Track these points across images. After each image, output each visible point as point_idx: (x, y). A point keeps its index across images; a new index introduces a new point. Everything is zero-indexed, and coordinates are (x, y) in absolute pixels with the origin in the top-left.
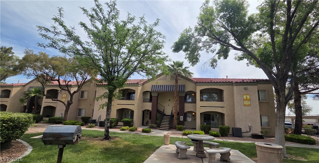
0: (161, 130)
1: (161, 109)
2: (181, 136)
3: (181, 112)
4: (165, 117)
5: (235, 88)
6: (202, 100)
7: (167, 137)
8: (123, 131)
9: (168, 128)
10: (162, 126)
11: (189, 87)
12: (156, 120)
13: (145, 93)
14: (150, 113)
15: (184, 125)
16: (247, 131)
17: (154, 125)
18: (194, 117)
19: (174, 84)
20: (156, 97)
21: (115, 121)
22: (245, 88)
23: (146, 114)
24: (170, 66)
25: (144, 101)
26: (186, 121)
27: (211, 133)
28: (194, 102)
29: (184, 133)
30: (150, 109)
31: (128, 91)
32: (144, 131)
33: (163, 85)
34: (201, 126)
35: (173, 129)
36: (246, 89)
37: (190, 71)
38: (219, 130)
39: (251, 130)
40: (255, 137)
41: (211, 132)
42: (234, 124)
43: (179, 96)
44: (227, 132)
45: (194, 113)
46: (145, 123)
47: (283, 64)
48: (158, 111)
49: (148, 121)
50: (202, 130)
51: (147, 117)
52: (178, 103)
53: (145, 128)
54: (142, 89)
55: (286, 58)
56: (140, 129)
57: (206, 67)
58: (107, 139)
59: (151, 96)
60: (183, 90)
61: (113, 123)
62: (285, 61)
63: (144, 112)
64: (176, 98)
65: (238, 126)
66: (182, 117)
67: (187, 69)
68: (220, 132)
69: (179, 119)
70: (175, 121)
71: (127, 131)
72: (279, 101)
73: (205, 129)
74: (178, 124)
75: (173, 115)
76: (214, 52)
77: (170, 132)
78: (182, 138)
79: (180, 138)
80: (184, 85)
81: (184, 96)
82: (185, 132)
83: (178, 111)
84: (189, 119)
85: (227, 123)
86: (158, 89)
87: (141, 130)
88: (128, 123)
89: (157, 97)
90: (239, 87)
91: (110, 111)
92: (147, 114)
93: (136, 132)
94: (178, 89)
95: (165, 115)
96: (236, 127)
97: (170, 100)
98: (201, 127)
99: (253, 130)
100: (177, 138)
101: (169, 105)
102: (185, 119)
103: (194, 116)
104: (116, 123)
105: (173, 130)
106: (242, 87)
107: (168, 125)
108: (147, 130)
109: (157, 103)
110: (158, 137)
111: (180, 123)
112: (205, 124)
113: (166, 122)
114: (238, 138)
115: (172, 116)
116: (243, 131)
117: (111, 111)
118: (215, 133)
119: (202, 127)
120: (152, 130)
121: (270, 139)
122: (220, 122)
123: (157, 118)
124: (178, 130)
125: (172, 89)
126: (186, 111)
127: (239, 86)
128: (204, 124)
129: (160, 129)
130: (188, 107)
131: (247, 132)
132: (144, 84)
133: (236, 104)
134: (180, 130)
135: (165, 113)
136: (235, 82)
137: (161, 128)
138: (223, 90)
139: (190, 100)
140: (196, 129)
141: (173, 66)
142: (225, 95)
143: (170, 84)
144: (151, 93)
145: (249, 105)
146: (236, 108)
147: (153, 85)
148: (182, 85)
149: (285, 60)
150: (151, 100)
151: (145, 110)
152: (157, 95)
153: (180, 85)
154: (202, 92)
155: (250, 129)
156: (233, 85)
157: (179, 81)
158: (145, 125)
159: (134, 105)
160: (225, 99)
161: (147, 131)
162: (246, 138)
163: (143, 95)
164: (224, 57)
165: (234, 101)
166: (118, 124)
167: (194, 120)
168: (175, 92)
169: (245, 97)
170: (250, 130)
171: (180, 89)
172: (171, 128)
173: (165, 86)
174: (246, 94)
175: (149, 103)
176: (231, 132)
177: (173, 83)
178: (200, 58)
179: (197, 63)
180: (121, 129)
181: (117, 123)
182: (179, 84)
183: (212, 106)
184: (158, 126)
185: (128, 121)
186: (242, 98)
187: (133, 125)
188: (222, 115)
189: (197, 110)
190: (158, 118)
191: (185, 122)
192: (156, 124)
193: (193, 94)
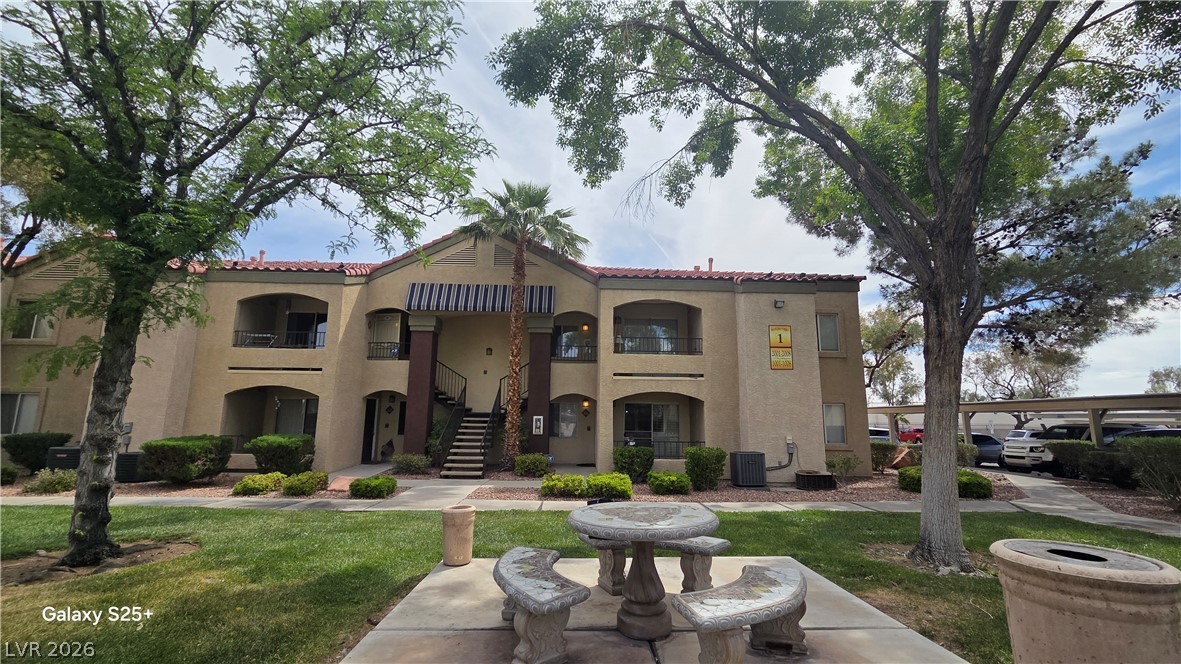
0: (447, 477)
1: (451, 387)
2: (533, 504)
3: (538, 398)
4: (468, 422)
5: (743, 301)
6: (618, 349)
7: (458, 521)
8: (246, 498)
9: (480, 469)
10: (453, 461)
11: (571, 298)
12: (429, 435)
13: (378, 318)
14: (403, 405)
15: (546, 451)
16: (780, 463)
17: (419, 459)
18: (590, 415)
19: (509, 282)
20: (431, 336)
21: (207, 451)
22: (776, 302)
23: (383, 409)
24: (493, 203)
25: (375, 352)
26: (557, 435)
27: (656, 478)
28: (590, 356)
29: (547, 487)
30: (402, 388)
31: (289, 306)
32: (358, 492)
33: (460, 286)
34: (615, 453)
35: (499, 472)
36: (779, 305)
37: (578, 231)
38: (686, 464)
39: (794, 458)
40: (809, 482)
41: (656, 475)
42: (737, 439)
43: (530, 331)
44: (715, 472)
45: (586, 404)
46: (379, 452)
47: (966, 178)
48: (438, 397)
49: (390, 444)
50: (620, 469)
51: (387, 426)
52: (525, 360)
53: (369, 475)
54: (365, 297)
55: (982, 148)
56: (342, 482)
57: (646, 197)
58: (83, 564)
59: (406, 333)
60: (545, 305)
61: (193, 461)
62: (972, 162)
63: (373, 404)
64: (517, 341)
65: (750, 446)
66: (539, 420)
67: (563, 220)
68: (690, 471)
69: (526, 427)
70: (512, 438)
71: (271, 498)
72: (941, 335)
73: (632, 464)
74: (525, 450)
75: (503, 411)
76: (694, 111)
77: (487, 485)
78: (540, 512)
79: (531, 513)
80: (550, 288)
81: (551, 331)
82: (552, 483)
83: (526, 395)
84: (567, 429)
85: (712, 436)
86: (438, 302)
87: (347, 488)
88: (282, 457)
89: (435, 335)
90: (754, 297)
91: (118, 394)
92: (390, 410)
93: (318, 500)
94: (526, 304)
95: (468, 412)
96: (743, 449)
97: (490, 351)
98: (615, 459)
99: (801, 460)
100: (515, 512)
101: (485, 372)
102: (551, 428)
103: (586, 413)
104: (211, 460)
105: (502, 475)
106: (765, 299)
107: (482, 454)
108: (374, 483)
109: (434, 360)
110: (424, 516)
111: (531, 444)
112: (632, 444)
113: (469, 445)
114: (754, 493)
115: (498, 417)
116: (768, 464)
117: (125, 394)
118: (674, 478)
119: (621, 455)
120: (401, 482)
121: (854, 486)
122: (685, 435)
123: (430, 427)
124: (522, 475)
125: (498, 304)
126: (555, 394)
127: (754, 294)
128: (626, 443)
129: (444, 473)
130: (565, 379)
131: (781, 467)
132: (374, 275)
133: (745, 363)
134: (531, 472)
135: (467, 406)
136: (742, 280)
137: (450, 469)
138: (700, 310)
139: (573, 353)
140: (594, 465)
141: (503, 202)
142: (708, 329)
143: (492, 282)
144: (405, 316)
145: (788, 367)
146: (743, 376)
147: (414, 285)
148: (541, 287)
149: (975, 159)
150: (404, 352)
151: (379, 394)
152: (432, 329)
153: (532, 287)
154: (621, 315)
155: (791, 455)
156: (733, 291)
157: (528, 270)
158: (376, 463)
159: (321, 370)
160: (705, 345)
161: (376, 487)
162: (778, 489)
163: (370, 325)
164: (715, 166)
165: (736, 350)
166: (230, 465)
167: (589, 429)
168: (514, 313)
169: (774, 336)
170: (790, 461)
171: (536, 305)
172: (490, 468)
173: (468, 288)
174: (779, 327)
175: (397, 361)
176: (727, 473)
177: (504, 277)
178: (624, 152)
179: (612, 174)
180: (238, 486)
181: (225, 459)
182: (528, 282)
183: (660, 372)
184: (436, 463)
185: (280, 447)
186: (766, 339)
187: (312, 461)
188: (693, 405)
189: (602, 390)
190: (438, 427)
191: (553, 441)
192: (427, 452)
193: (586, 328)
